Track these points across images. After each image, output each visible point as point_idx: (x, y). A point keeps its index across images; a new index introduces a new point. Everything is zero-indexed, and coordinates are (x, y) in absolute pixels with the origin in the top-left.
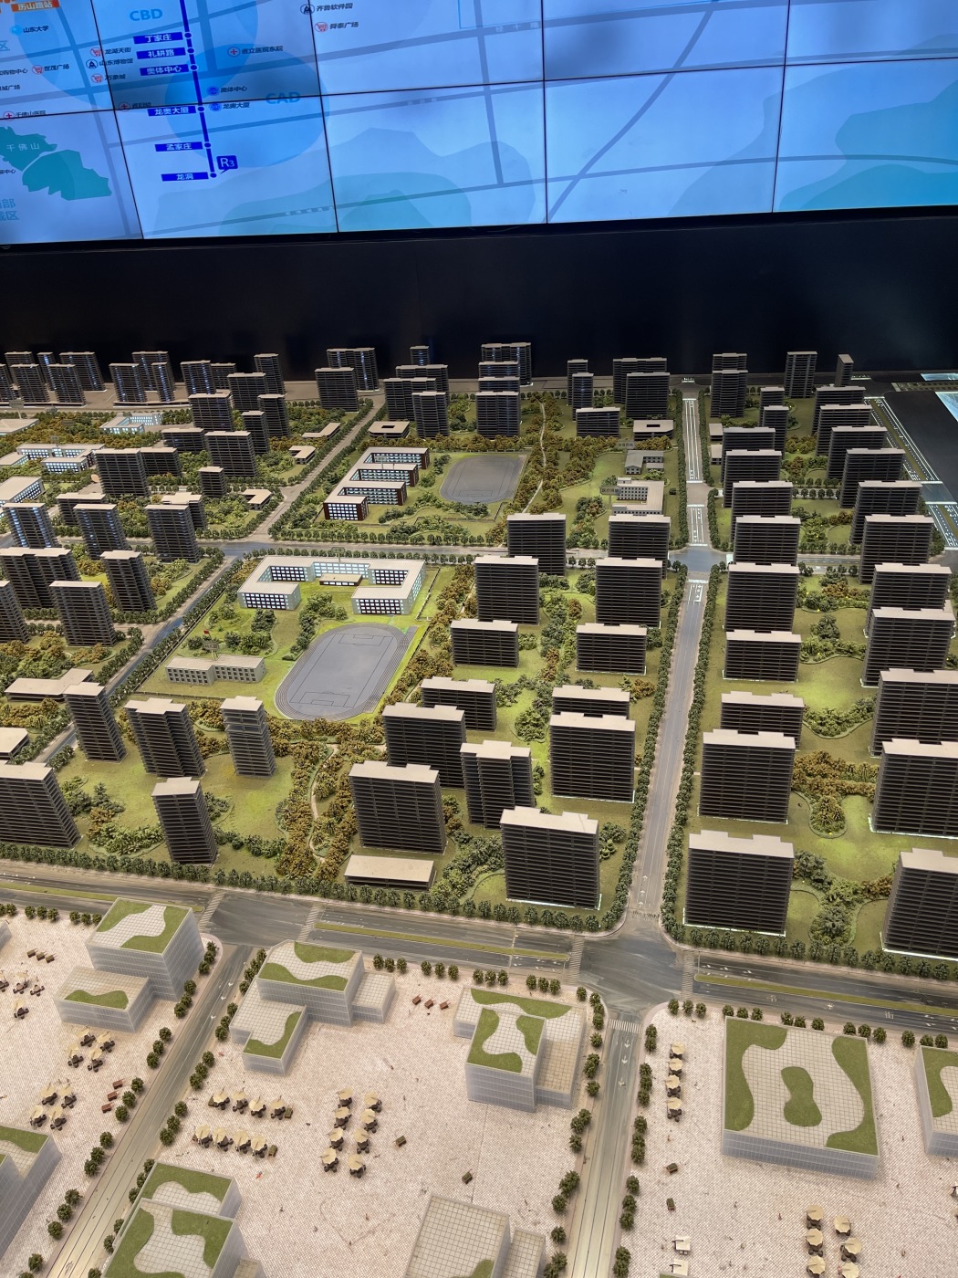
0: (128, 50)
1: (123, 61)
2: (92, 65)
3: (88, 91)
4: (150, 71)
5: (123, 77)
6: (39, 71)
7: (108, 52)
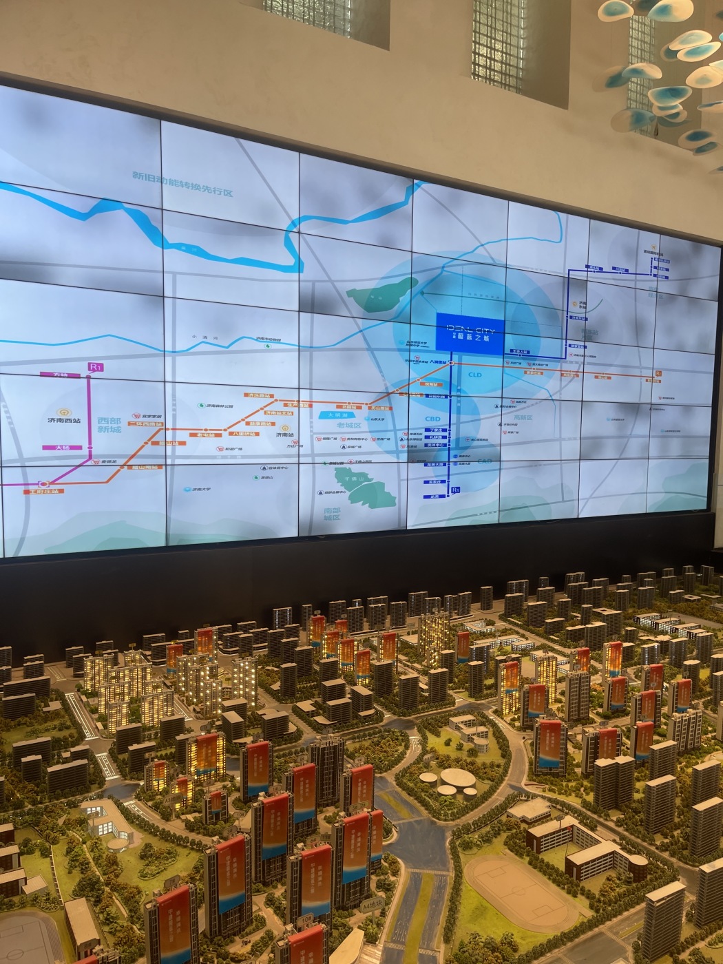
0: (421, 434)
1: (418, 439)
2: (402, 440)
3: (397, 452)
4: (429, 445)
5: (416, 447)
6: (374, 440)
7: (411, 434)
